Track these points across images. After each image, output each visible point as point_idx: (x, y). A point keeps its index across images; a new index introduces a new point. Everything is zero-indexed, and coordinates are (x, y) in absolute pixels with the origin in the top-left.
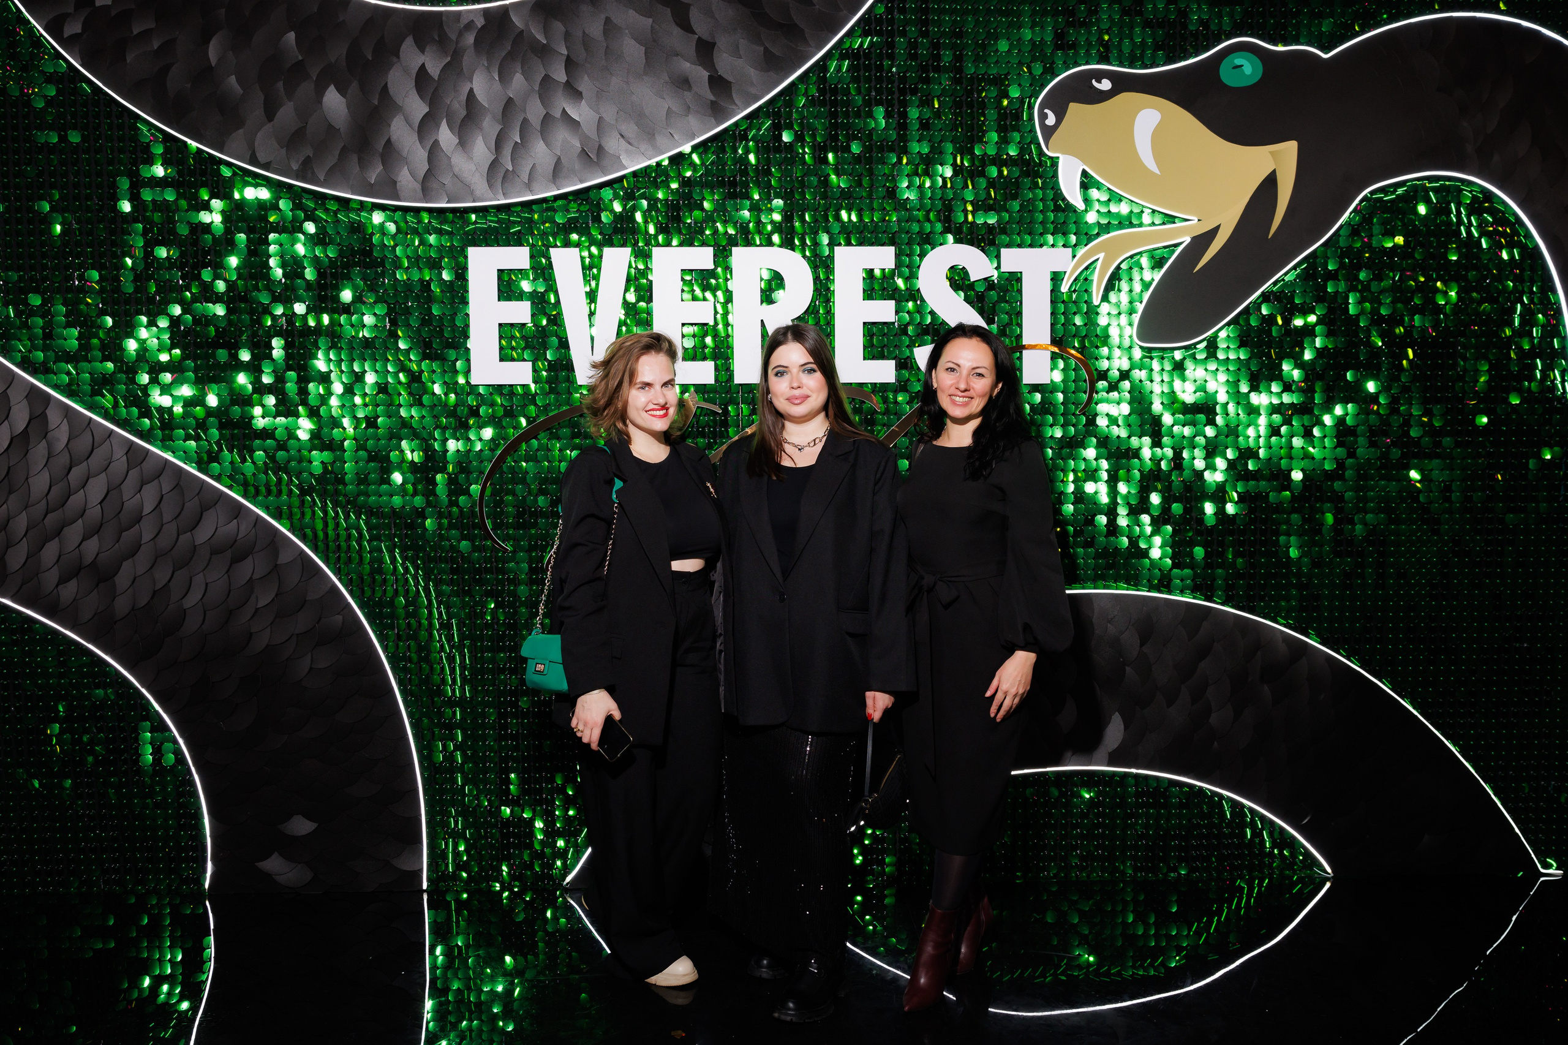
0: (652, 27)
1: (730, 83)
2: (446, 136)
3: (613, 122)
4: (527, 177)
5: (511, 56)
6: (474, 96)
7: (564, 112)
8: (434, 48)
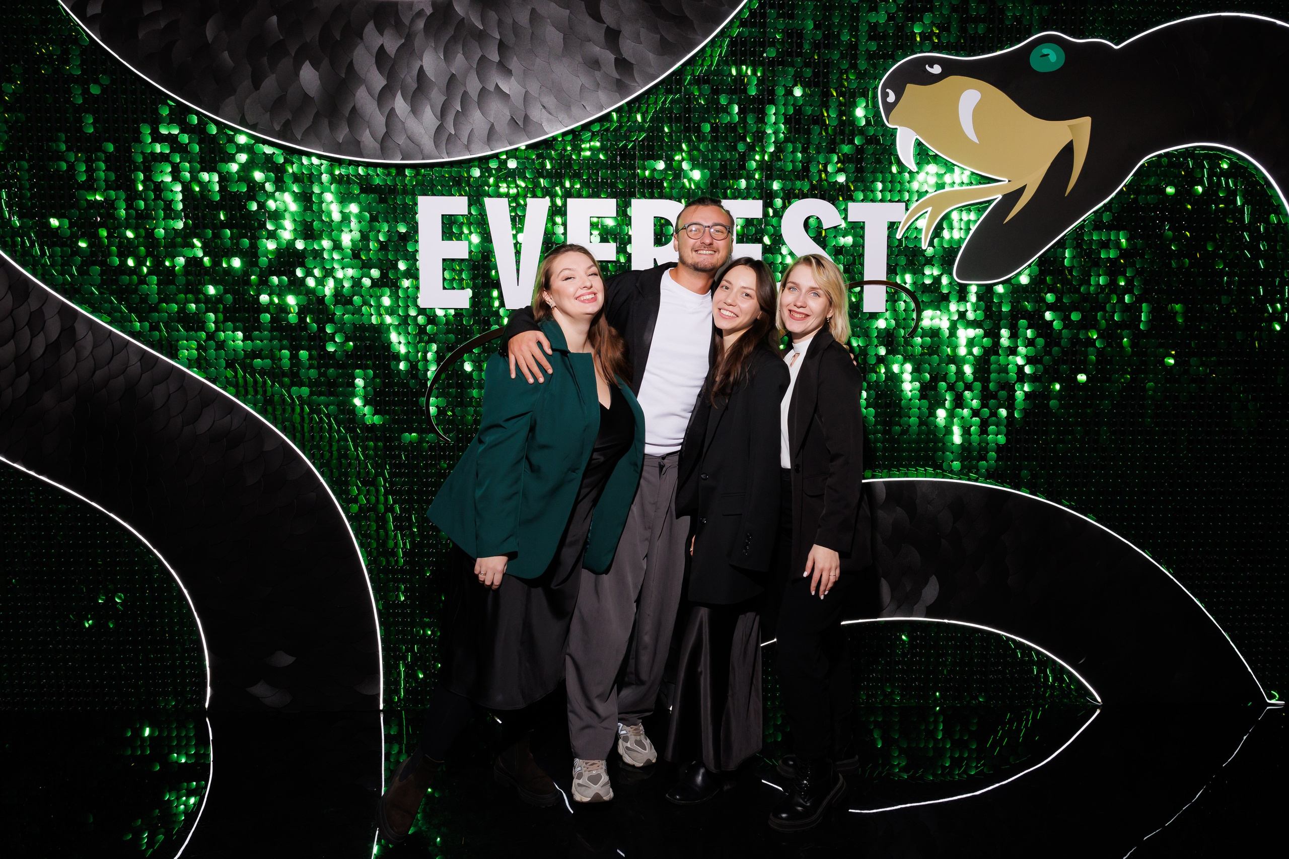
0: (569, 16)
1: (632, 64)
2: (400, 105)
3: (537, 96)
4: (466, 140)
5: (454, 39)
6: (424, 71)
7: (497, 86)
8: (392, 31)
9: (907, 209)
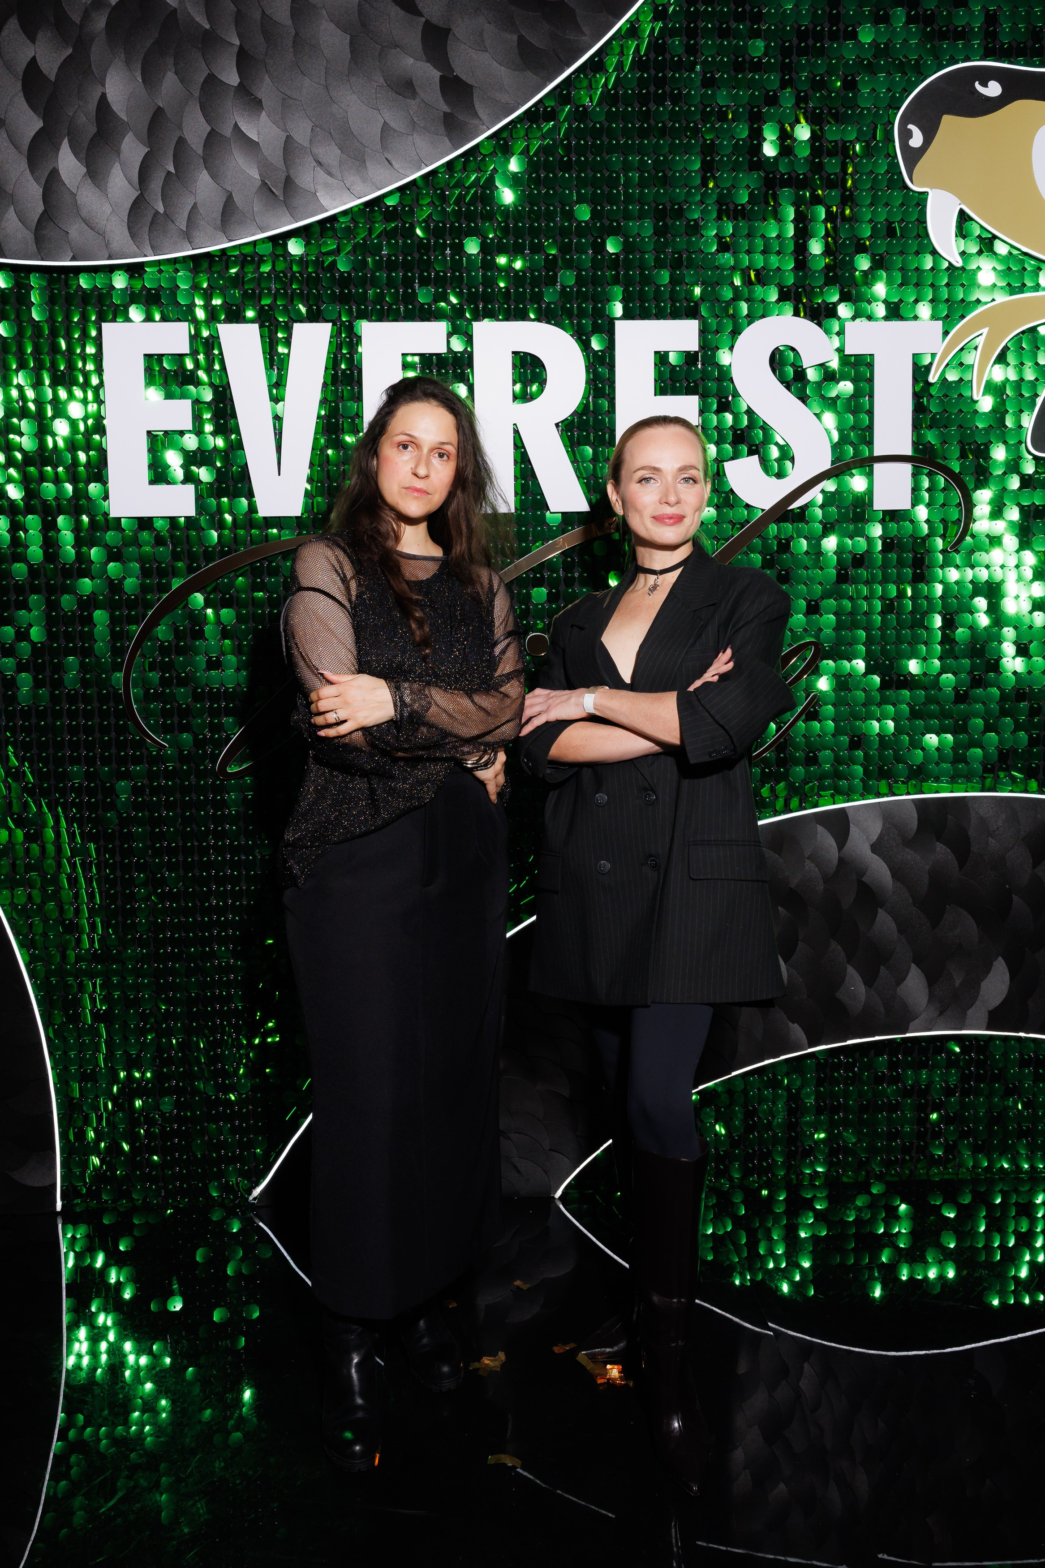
1: (472, 87)
2: (68, 163)
3: (306, 144)
4: (184, 223)
5: (160, 47)
6: (108, 105)
7: (236, 125)
8: (49, 34)
9: (946, 333)
